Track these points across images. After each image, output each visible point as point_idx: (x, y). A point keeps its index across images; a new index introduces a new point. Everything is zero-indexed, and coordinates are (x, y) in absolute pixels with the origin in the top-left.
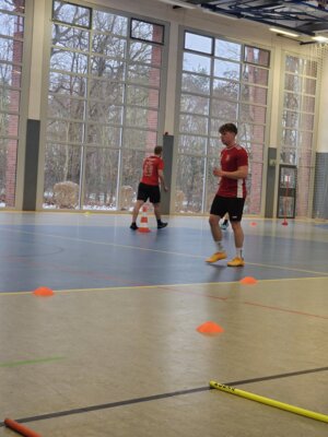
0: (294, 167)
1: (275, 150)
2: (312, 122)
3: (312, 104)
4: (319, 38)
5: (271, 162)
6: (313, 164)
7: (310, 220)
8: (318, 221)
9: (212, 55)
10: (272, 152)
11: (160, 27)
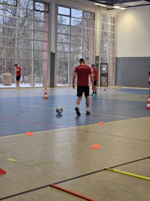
0: (107, 64)
1: (98, 57)
2: (114, 44)
3: (113, 36)
4: (116, 7)
5: (97, 62)
6: (115, 62)
7: (114, 87)
8: (117, 87)
9: (70, 16)
10: (97, 58)
11: (47, 5)
